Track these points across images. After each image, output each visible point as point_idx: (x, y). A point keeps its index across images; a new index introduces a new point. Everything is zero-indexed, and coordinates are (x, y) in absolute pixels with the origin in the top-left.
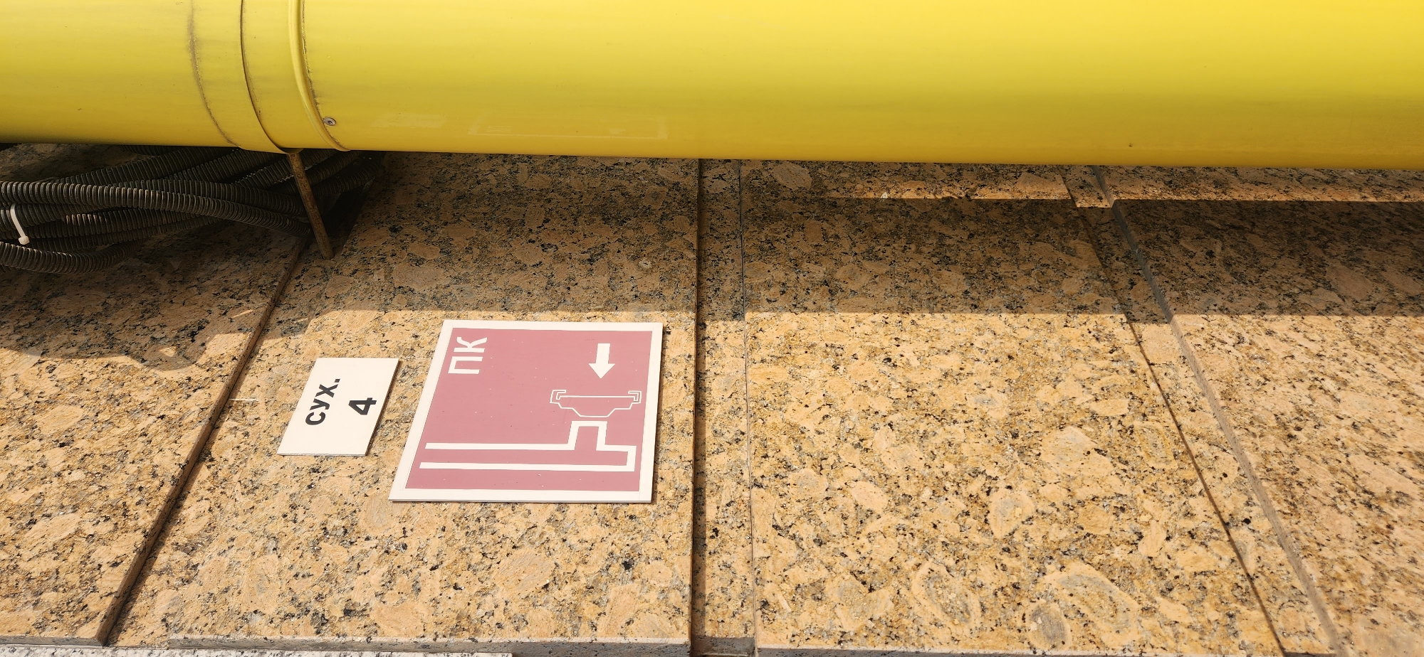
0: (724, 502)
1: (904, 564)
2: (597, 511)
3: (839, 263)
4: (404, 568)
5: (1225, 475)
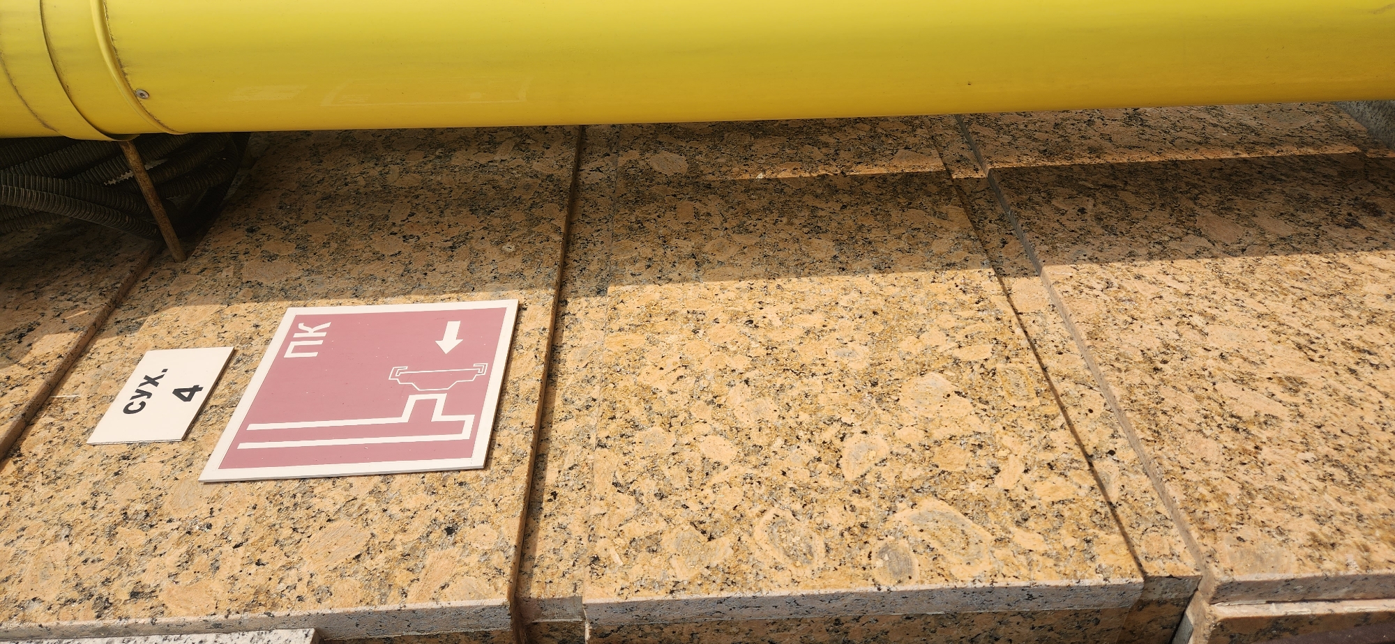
0: (567, 466)
1: (748, 511)
2: (425, 480)
3: (708, 238)
4: (205, 547)
5: (1091, 411)
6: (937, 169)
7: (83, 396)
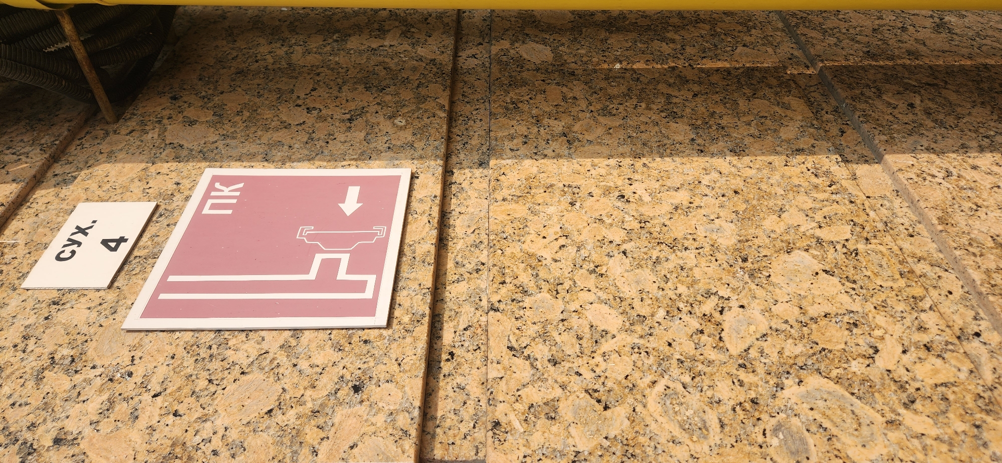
0: (462, 327)
1: (639, 381)
2: (332, 336)
3: (576, 119)
4: (125, 395)
5: (950, 293)
6: (774, 65)
7: (21, 242)
